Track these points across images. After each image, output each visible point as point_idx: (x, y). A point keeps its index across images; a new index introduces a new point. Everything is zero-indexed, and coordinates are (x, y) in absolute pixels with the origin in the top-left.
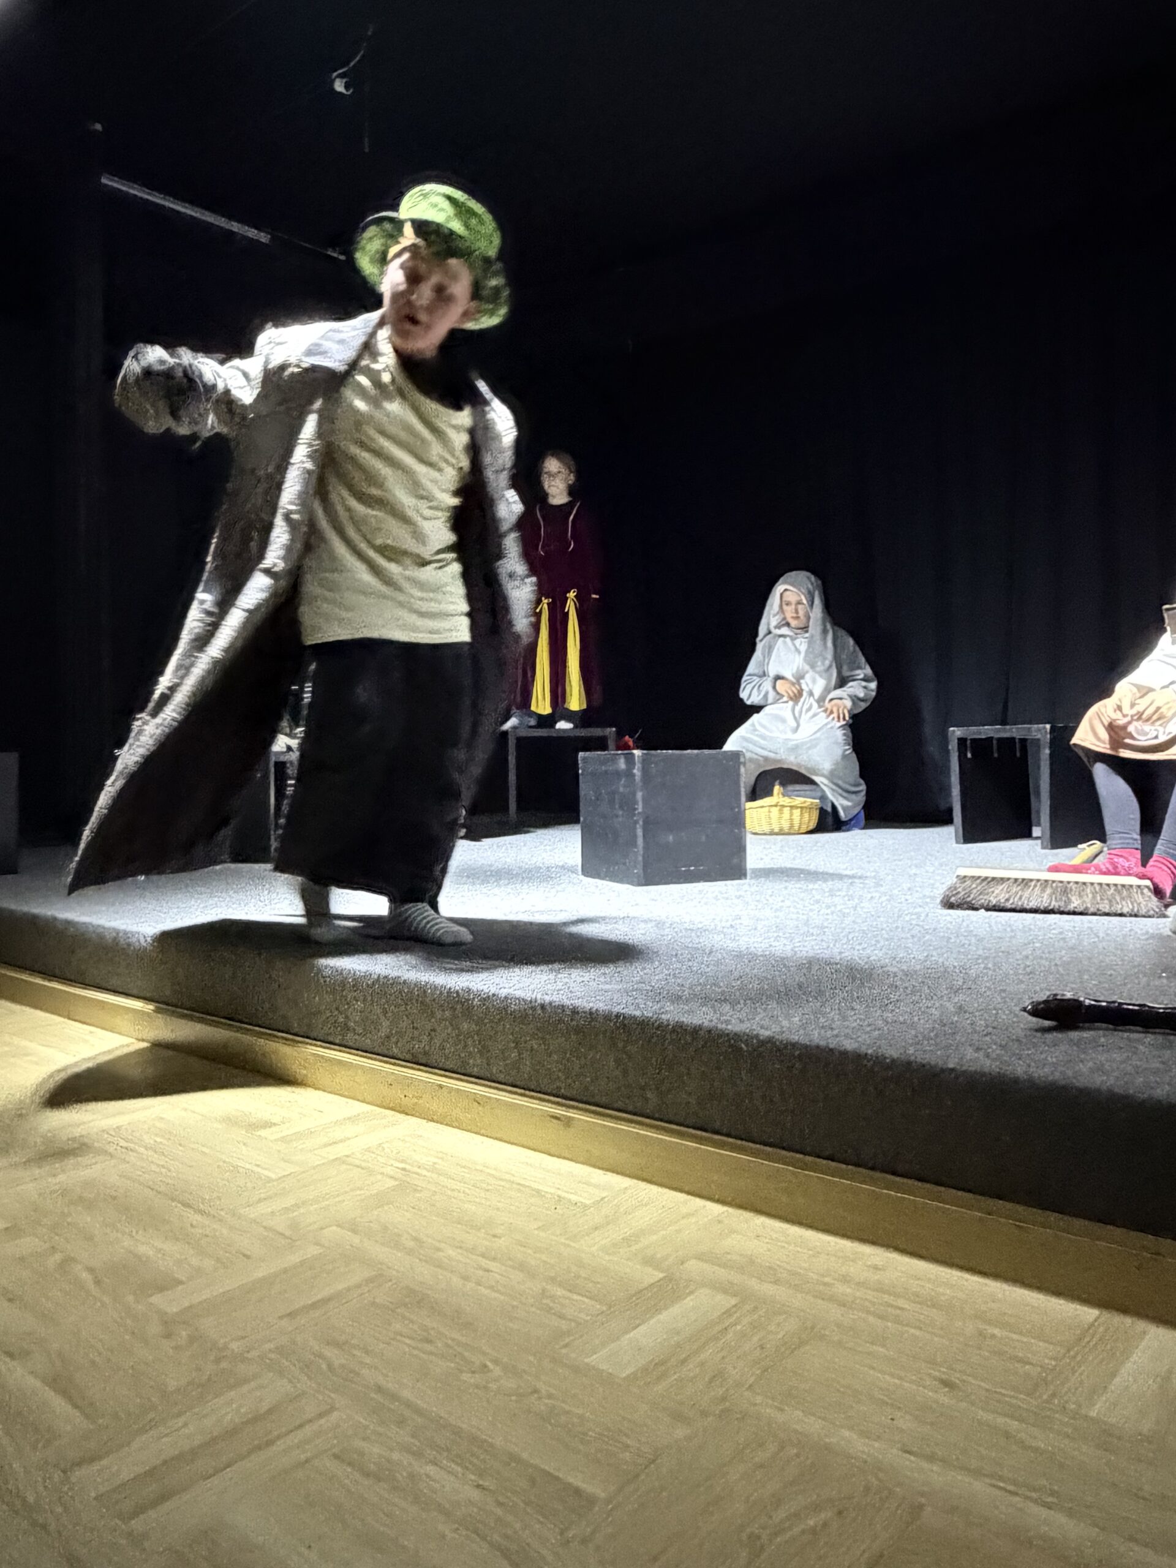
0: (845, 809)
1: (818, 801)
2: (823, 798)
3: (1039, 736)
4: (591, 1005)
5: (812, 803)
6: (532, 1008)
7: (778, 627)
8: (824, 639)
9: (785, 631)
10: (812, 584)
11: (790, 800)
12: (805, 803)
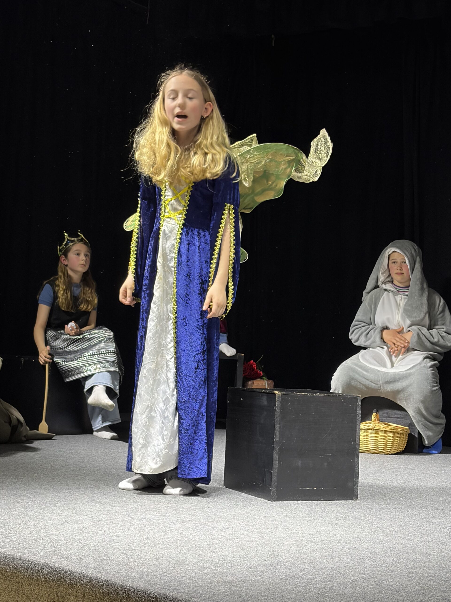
0: (428, 437)
1: (408, 428)
2: (411, 425)
5: (403, 430)
7: (384, 283)
8: (421, 295)
9: (388, 286)
10: (415, 250)
11: (383, 426)
12: (396, 429)
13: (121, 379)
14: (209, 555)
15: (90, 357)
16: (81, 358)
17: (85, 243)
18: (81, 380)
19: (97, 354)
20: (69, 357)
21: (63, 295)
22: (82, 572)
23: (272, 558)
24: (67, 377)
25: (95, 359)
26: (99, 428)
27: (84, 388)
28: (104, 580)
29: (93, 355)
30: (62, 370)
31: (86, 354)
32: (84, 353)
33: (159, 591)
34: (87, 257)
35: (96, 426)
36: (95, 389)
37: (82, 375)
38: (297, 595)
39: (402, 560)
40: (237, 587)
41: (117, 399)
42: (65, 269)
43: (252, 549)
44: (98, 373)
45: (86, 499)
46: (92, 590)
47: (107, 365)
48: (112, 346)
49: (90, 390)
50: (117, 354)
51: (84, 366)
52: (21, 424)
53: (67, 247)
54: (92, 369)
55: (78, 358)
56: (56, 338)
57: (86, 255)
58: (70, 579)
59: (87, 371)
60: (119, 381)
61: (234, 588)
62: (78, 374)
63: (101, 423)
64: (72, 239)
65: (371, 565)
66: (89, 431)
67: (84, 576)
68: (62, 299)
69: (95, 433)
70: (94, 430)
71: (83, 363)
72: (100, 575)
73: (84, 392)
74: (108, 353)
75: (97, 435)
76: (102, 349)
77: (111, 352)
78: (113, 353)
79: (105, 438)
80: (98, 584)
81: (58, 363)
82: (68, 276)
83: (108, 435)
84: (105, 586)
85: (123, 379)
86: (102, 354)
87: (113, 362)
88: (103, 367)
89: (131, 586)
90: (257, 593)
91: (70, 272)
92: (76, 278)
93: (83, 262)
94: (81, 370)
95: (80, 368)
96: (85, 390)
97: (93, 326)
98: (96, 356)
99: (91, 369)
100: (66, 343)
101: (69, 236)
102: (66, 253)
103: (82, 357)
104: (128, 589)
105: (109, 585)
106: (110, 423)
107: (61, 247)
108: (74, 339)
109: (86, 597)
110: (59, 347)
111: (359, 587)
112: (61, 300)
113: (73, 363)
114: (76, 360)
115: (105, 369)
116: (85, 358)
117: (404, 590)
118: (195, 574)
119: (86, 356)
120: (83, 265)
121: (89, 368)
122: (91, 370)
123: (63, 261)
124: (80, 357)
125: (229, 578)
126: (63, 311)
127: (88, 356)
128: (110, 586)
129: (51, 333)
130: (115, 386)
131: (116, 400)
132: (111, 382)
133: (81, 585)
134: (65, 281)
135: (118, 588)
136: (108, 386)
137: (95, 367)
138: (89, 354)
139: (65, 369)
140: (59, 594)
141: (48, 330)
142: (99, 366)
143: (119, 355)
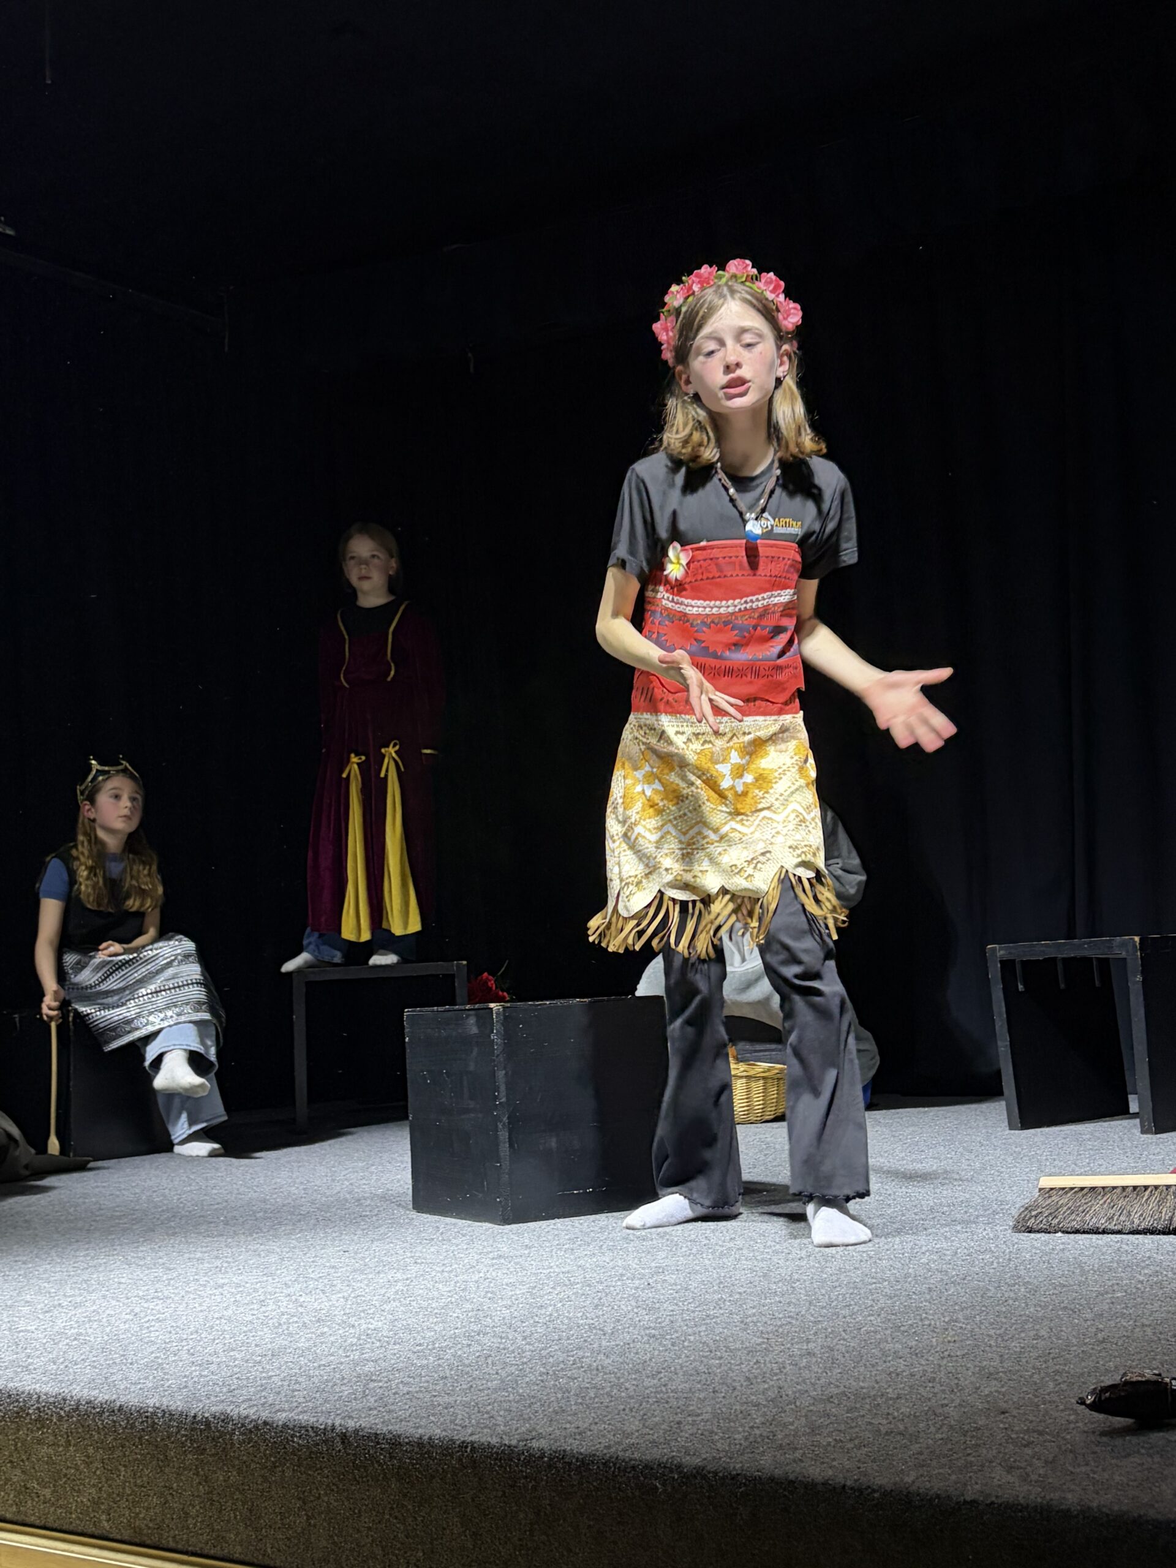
3: (1124, 955)
4: (420, 1431)
6: (326, 1442)
12: (769, 1070)
13: (221, 1035)
14: (341, 1332)
15: (150, 996)
16: (132, 1001)
17: (132, 777)
18: (139, 1044)
19: (164, 990)
20: (110, 1000)
21: (88, 878)
22: (61, 1391)
23: (471, 1322)
24: (108, 1042)
25: (161, 1000)
26: (185, 1136)
27: (143, 1059)
28: (104, 1401)
29: (156, 992)
30: (97, 1027)
31: (143, 991)
32: (137, 990)
33: (213, 1409)
34: (135, 803)
35: (178, 1134)
36: (167, 1059)
37: (137, 1034)
38: (503, 1381)
39: (737, 1296)
40: (380, 1381)
41: (216, 1074)
42: (90, 827)
43: (436, 1311)
44: (170, 1026)
45: (119, 1263)
46: (83, 1426)
47: (188, 1009)
48: (194, 970)
49: (158, 1061)
50: (206, 986)
51: (139, 1016)
52: (16, 1141)
53: (95, 783)
54: (157, 1021)
55: (127, 1001)
56: (80, 967)
57: (133, 799)
58: (38, 1408)
59: (147, 1024)
60: (214, 1038)
61: (372, 1385)
62: (129, 1032)
63: (186, 1125)
64: (106, 768)
65: (672, 1311)
66: (166, 1146)
67: (65, 1400)
68: (87, 886)
69: (177, 1149)
70: (176, 1141)
71: (138, 1011)
72: (95, 1393)
73: (145, 1068)
74: (188, 985)
75: (182, 1153)
76: (173, 978)
77: (192, 984)
78: (197, 983)
79: (198, 1156)
80: (93, 1411)
81: (88, 1015)
82: (98, 841)
83: (202, 1148)
84: (107, 1414)
85: (225, 1031)
86: (174, 988)
87: (199, 1003)
88: (179, 1015)
89: (157, 1405)
90: (420, 1387)
91: (101, 834)
92: (113, 843)
93: (126, 812)
94: (136, 1023)
95: (133, 1019)
96: (147, 1064)
97: (152, 932)
98: (163, 993)
99: (154, 1020)
100: (100, 975)
101: (100, 764)
102: (92, 799)
103: (134, 999)
104: (152, 1413)
105: (113, 1411)
106: (203, 1125)
107: (83, 787)
108: (117, 963)
109: (73, 1442)
110: (88, 983)
111: (637, 1353)
112: (83, 888)
113: (117, 1011)
114: (122, 1006)
115: (183, 1018)
116: (141, 999)
117: (728, 1347)
118: (300, 1369)
119: (143, 996)
120: (125, 816)
121: (151, 1018)
122: (155, 1022)
123: (86, 814)
124: (129, 1000)
125: (369, 1367)
126: (90, 910)
127: (147, 994)
128: (116, 1412)
129: (70, 959)
130: (207, 1048)
131: (212, 1075)
132: (198, 1040)
133: (60, 1418)
134: (90, 851)
135: (131, 1414)
136: (192, 1049)
137: (162, 1015)
138: (149, 991)
139: (101, 1025)
140: (19, 1444)
141: (65, 953)
142: (169, 1013)
143: (212, 988)
